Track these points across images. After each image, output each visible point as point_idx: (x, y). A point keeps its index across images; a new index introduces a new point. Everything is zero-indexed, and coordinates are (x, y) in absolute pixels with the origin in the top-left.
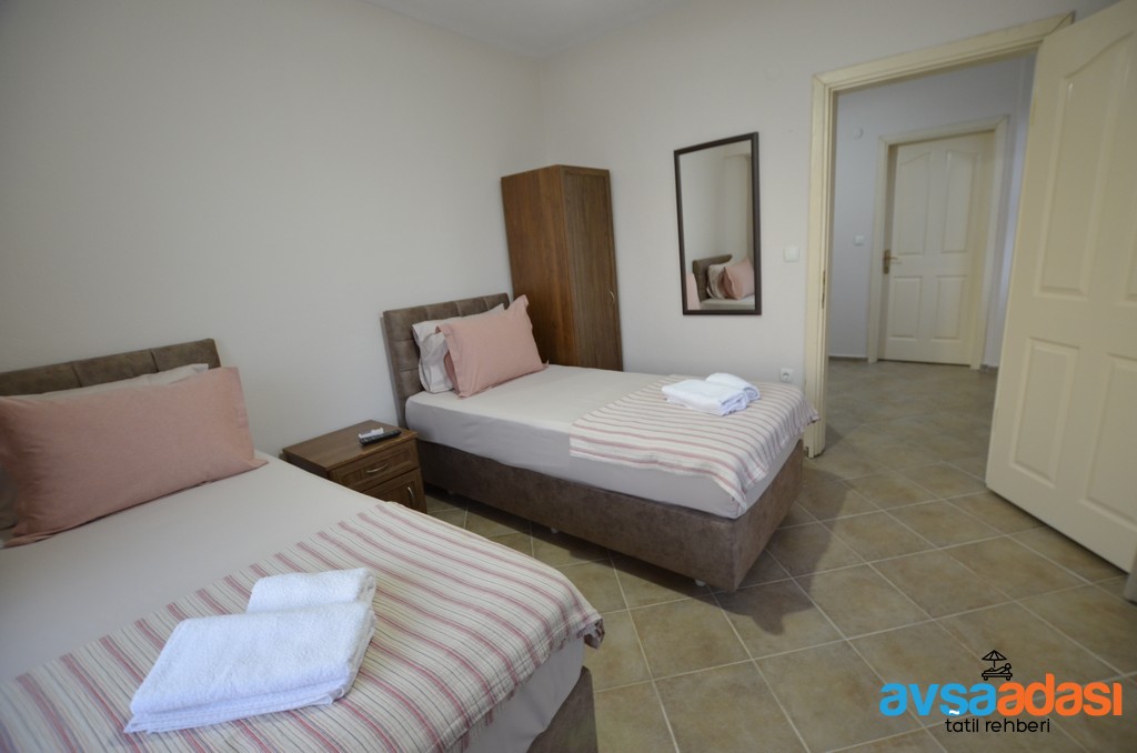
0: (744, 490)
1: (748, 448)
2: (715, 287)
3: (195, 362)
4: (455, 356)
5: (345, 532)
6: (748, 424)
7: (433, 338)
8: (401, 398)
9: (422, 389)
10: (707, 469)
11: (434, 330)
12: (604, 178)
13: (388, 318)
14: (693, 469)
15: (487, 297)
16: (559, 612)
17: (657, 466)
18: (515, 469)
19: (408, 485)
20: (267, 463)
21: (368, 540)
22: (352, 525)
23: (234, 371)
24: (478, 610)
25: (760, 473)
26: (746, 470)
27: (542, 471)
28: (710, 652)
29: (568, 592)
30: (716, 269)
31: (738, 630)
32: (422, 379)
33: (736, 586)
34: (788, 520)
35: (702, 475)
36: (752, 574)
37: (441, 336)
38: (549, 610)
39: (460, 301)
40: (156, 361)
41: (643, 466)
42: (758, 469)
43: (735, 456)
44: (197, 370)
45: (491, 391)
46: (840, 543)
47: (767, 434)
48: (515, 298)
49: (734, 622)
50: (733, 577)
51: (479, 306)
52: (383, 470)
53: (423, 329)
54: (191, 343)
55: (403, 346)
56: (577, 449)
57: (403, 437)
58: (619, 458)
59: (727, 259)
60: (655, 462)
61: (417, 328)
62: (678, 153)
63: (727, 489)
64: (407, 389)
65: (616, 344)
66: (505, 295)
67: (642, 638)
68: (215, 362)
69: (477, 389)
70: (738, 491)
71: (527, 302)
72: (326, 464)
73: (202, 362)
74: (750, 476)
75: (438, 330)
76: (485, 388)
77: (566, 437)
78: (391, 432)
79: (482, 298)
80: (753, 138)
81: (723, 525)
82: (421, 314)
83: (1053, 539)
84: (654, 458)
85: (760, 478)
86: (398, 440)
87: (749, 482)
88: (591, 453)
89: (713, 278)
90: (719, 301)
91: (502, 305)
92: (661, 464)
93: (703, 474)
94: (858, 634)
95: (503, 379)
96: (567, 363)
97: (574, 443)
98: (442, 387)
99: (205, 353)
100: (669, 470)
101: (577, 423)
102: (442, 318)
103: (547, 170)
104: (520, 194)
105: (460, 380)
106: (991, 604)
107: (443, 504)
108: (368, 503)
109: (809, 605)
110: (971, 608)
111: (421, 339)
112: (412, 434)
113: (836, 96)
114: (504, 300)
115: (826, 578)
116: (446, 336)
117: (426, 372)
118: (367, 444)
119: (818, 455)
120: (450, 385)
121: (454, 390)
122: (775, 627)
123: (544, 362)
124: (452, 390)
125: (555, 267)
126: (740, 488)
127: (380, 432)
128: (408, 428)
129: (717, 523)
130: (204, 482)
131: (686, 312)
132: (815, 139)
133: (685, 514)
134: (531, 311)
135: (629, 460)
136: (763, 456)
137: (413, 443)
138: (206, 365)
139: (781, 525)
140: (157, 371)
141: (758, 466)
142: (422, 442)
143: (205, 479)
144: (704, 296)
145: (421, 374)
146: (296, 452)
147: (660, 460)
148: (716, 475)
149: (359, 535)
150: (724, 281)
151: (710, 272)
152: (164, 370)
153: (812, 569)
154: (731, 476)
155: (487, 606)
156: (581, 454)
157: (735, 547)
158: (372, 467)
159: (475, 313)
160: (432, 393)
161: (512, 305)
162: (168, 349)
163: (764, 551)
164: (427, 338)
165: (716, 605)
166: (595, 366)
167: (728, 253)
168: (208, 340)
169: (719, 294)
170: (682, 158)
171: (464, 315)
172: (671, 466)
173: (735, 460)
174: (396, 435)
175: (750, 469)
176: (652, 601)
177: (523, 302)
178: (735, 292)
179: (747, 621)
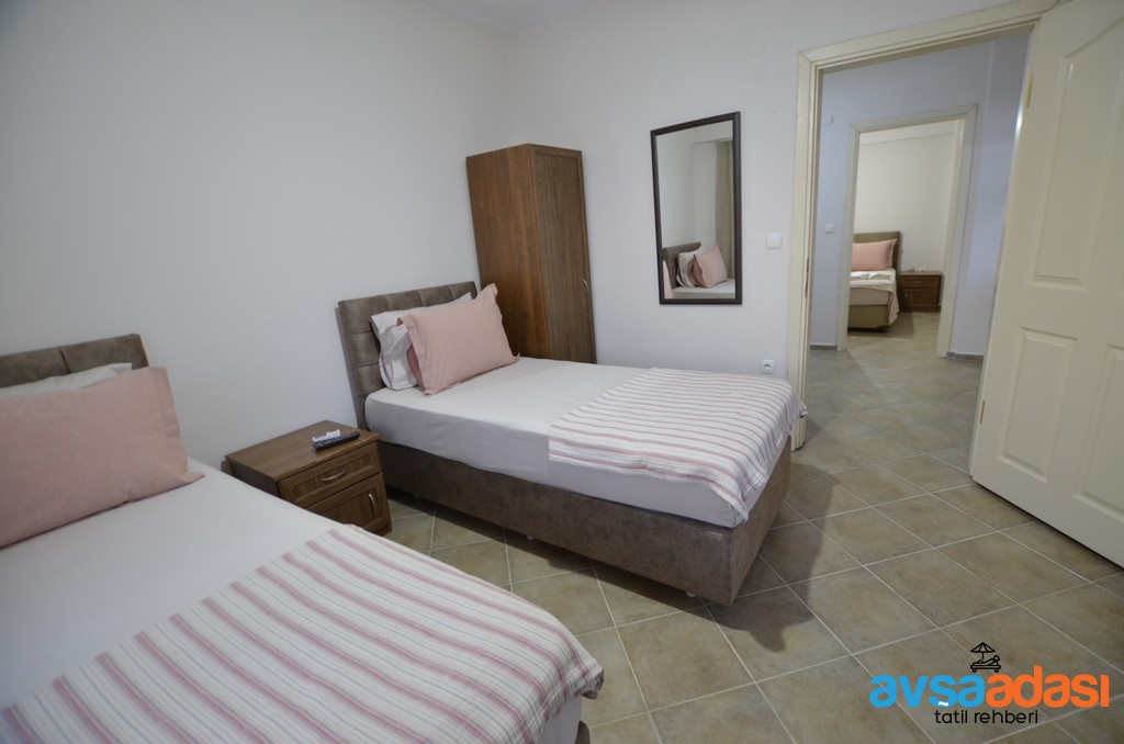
0: (744, 498)
1: (747, 451)
2: (685, 275)
3: (116, 361)
4: (418, 351)
5: (292, 568)
6: (742, 424)
7: (395, 330)
8: (360, 396)
9: (384, 386)
10: (703, 475)
11: (395, 322)
12: (576, 159)
13: (343, 309)
14: (688, 476)
15: (453, 286)
16: (554, 670)
17: (647, 472)
18: (487, 474)
19: (368, 492)
20: (203, 476)
21: (317, 577)
22: (299, 557)
23: (162, 372)
24: (456, 676)
25: (760, 478)
26: (746, 475)
27: (518, 475)
28: (708, 675)
29: (563, 642)
30: (686, 257)
31: (736, 647)
32: (383, 375)
33: (733, 598)
34: (778, 520)
35: (696, 481)
36: (747, 583)
37: (403, 329)
38: (542, 671)
39: (424, 290)
40: (69, 361)
41: (631, 471)
42: (758, 474)
43: (734, 460)
44: (117, 370)
45: (459, 387)
46: (832, 544)
47: (763, 434)
48: (483, 287)
49: (731, 639)
50: (729, 590)
51: (444, 295)
52: (340, 477)
53: (383, 321)
54: (109, 340)
55: (361, 339)
56: (557, 453)
57: (363, 440)
58: (604, 462)
59: (696, 246)
60: (645, 467)
61: (378, 319)
62: (655, 133)
63: (727, 497)
64: (367, 386)
65: (590, 334)
66: (472, 284)
67: (633, 662)
68: (140, 360)
69: (444, 385)
70: (738, 500)
71: (496, 291)
72: (274, 474)
73: (125, 361)
74: (749, 482)
75: (400, 322)
76: (452, 384)
77: (545, 439)
78: (348, 434)
79: (447, 286)
80: (734, 117)
81: (719, 536)
82: (381, 304)
83: (1045, 533)
84: (644, 463)
85: (760, 485)
86: (357, 443)
87: (749, 488)
88: (572, 457)
89: (683, 265)
90: (689, 290)
91: (469, 294)
92: (651, 470)
93: (699, 480)
94: (865, 647)
95: (471, 374)
96: (540, 354)
97: (553, 445)
98: (406, 384)
99: (130, 351)
100: (660, 477)
101: (555, 423)
102: (403, 308)
103: (516, 149)
104: (485, 174)
105: (424, 376)
106: (995, 608)
107: (409, 509)
108: (319, 527)
109: (808, 616)
110: (975, 614)
111: (381, 331)
112: (374, 435)
113: (821, 73)
114: (470, 289)
115: (823, 585)
116: (408, 328)
117: (388, 367)
118: (321, 448)
119: (800, 448)
120: (415, 382)
121: (419, 386)
122: (775, 644)
123: (515, 354)
124: (416, 386)
125: (526, 253)
126: (740, 497)
127: (336, 434)
128: (369, 430)
129: (713, 534)
130: (126, 503)
131: (663, 301)
132: (800, 119)
133: (678, 524)
134: (500, 300)
135: (615, 465)
136: (761, 459)
137: (373, 445)
138: (129, 365)
139: (772, 526)
140: (69, 372)
141: (758, 471)
142: (383, 442)
143: (126, 498)
144: (676, 285)
145: (382, 369)
146: (241, 460)
147: (650, 465)
148: (713, 482)
149: (308, 571)
150: (694, 269)
151: (680, 260)
152: (76, 371)
153: (807, 574)
154: (731, 484)
155: (466, 670)
156: (561, 459)
157: (733, 559)
158: (328, 474)
159: (439, 303)
160: (394, 390)
161: (481, 294)
162: (81, 346)
163: (757, 557)
164: (388, 330)
165: (709, 618)
166: (569, 359)
167: (697, 241)
168: (133, 335)
169: (689, 283)
170: (659, 138)
171: (429, 304)
172: (663, 472)
173: (734, 464)
174: (355, 438)
175: (750, 474)
176: (641, 616)
177: (492, 290)
178: (705, 280)
179: (744, 637)
